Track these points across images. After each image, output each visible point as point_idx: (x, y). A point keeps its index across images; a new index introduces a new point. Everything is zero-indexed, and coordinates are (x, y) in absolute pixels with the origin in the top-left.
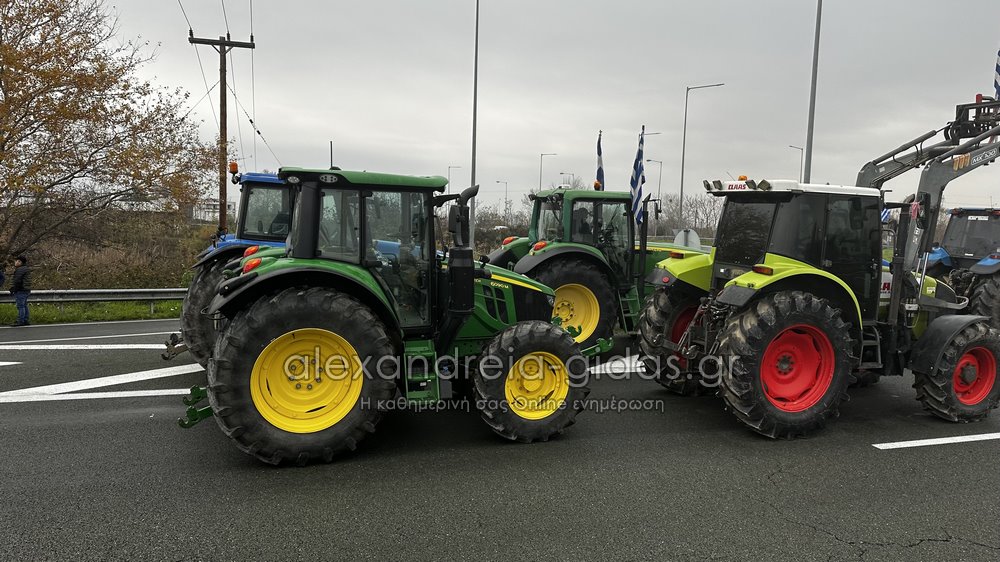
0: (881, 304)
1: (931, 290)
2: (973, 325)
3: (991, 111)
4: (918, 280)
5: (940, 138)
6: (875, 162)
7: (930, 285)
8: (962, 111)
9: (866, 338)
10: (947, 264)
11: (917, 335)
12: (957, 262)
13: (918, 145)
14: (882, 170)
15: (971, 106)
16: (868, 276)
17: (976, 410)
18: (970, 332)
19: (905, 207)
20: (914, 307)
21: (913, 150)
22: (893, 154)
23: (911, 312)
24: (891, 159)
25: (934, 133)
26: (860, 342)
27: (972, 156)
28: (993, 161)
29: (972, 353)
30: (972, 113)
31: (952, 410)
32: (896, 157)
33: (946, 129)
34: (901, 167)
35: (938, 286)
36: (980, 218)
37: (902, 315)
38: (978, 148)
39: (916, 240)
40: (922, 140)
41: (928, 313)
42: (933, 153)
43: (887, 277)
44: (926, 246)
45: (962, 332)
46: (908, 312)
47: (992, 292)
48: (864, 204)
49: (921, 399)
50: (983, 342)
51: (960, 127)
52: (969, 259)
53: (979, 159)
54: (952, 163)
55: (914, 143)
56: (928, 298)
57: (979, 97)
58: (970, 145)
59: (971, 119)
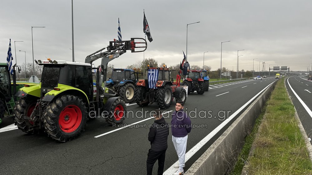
0: (94, 96)
1: (107, 91)
2: (117, 99)
3: (118, 43)
4: (104, 89)
5: (106, 50)
6: (90, 56)
7: (107, 90)
8: (111, 43)
9: (91, 106)
10: (113, 83)
11: (105, 103)
12: (115, 83)
13: (101, 51)
14: (92, 58)
15: (113, 42)
16: (90, 88)
17: (120, 121)
18: (117, 101)
19: (98, 69)
20: (103, 96)
21: (99, 53)
22: (94, 54)
24: (94, 55)
25: (104, 49)
26: (89, 108)
27: (113, 55)
28: (118, 57)
29: (118, 107)
30: (113, 44)
31: (114, 123)
32: (95, 54)
33: (108, 48)
34: (97, 57)
35: (109, 90)
36: (119, 71)
37: (100, 98)
38: (115, 53)
39: (102, 78)
40: (102, 50)
41: (107, 98)
42: (105, 54)
43: (95, 89)
44: (105, 80)
45: (115, 102)
46: (101, 98)
47: (123, 90)
48: (87, 68)
49: (107, 121)
50: (120, 104)
51: (111, 47)
52: (117, 82)
53: (115, 56)
54: (109, 57)
55: (100, 51)
56: (107, 93)
57: (114, 39)
58: (113, 52)
59: (113, 45)
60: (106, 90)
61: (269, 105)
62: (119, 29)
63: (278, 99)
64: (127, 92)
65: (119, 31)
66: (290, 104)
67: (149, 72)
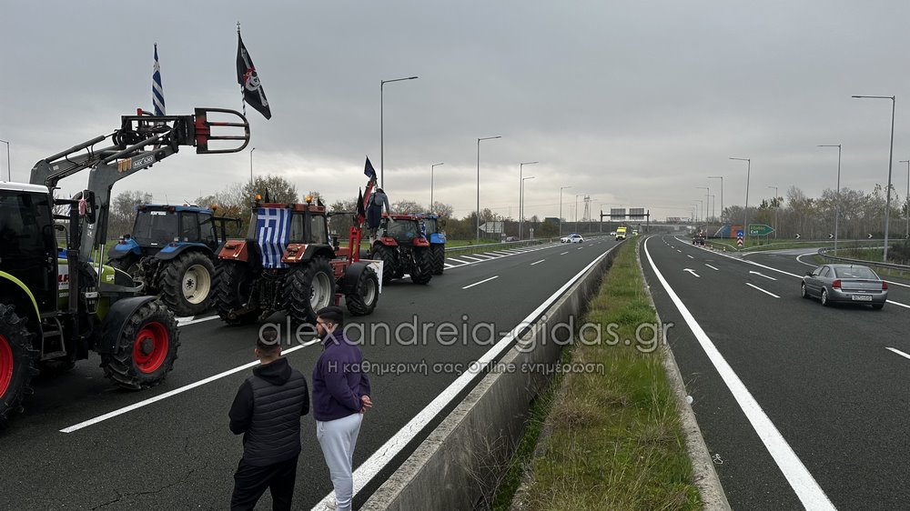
0: (61, 295)
1: (110, 278)
2: (146, 304)
3: (151, 124)
4: (97, 270)
6: (48, 161)
7: (108, 272)
8: (127, 121)
9: (47, 329)
10: (138, 253)
11: (100, 317)
12: (146, 250)
13: (90, 148)
14: (56, 168)
15: (133, 118)
16: (46, 269)
17: (156, 376)
18: (144, 310)
19: (74, 203)
20: (94, 294)
21: (84, 151)
22: (66, 154)
23: (92, 299)
24: (64, 158)
25: (102, 138)
26: (40, 335)
27: (133, 161)
28: (151, 166)
29: (148, 327)
30: (135, 124)
31: (135, 380)
32: (69, 156)
33: (114, 136)
34: (75, 166)
35: (117, 273)
36: (161, 213)
37: (82, 302)
38: (138, 154)
39: (90, 234)
40: (92, 143)
41: (108, 298)
42: (103, 155)
43: (63, 269)
44: (100, 239)
45: (137, 312)
46: (88, 299)
47: (173, 274)
48: (34, 201)
49: (109, 376)
50: (155, 317)
51: (125, 135)
52: (154, 248)
53: (138, 164)
54: (116, 166)
55: (85, 146)
56: (108, 285)
57: (139, 111)
58: (131, 150)
59: (134, 129)
60: (106, 272)
61: (595, 309)
62: (157, 77)
63: (618, 294)
64: (185, 281)
65: (156, 85)
66: (647, 307)
67: (260, 217)
